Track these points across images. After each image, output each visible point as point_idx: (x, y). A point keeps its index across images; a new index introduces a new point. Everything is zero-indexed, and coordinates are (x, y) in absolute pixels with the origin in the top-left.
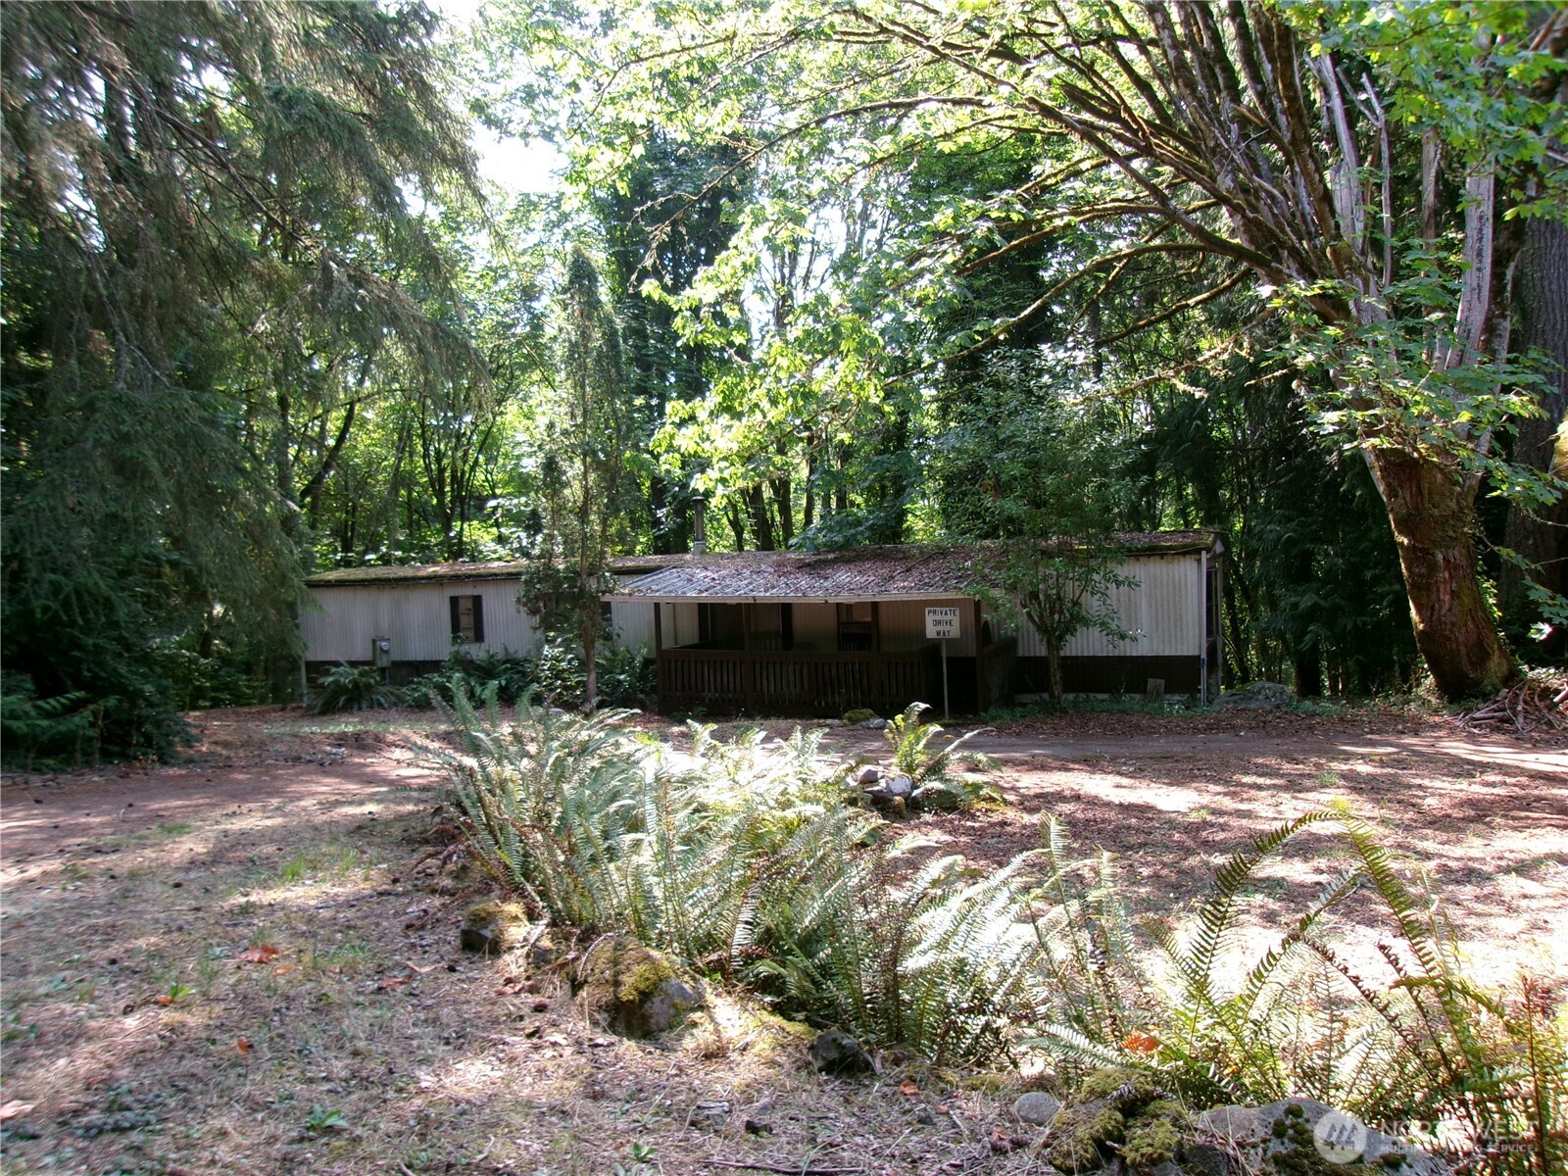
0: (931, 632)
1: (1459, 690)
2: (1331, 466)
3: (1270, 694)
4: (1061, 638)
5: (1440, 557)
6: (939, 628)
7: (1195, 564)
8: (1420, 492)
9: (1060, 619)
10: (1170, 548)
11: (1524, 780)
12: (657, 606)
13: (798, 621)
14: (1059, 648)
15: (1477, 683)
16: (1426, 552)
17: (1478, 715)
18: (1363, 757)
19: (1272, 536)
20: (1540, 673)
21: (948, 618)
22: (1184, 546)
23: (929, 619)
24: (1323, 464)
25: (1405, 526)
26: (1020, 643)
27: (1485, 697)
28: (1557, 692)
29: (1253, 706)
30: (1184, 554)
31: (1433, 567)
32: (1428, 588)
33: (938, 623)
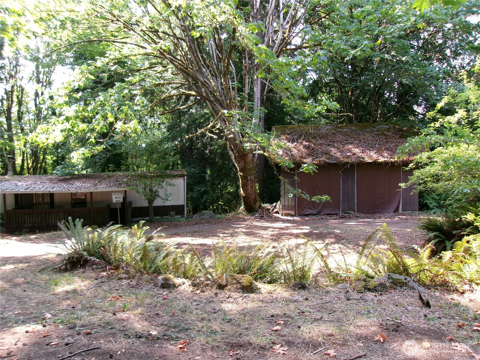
0: (114, 200)
1: (250, 210)
2: (207, 154)
3: (208, 213)
4: (153, 201)
5: (249, 178)
6: (117, 199)
7: (183, 180)
8: (245, 162)
9: (153, 196)
10: (176, 175)
11: (278, 229)
12: (4, 195)
13: (56, 199)
14: (152, 204)
15: (254, 208)
16: (246, 177)
17: (256, 216)
18: (241, 227)
19: (192, 172)
20: (265, 205)
21: (119, 196)
22: (180, 175)
23: (114, 197)
24: (205, 153)
25: (241, 170)
26: (133, 203)
27: (256, 211)
28: (270, 209)
29: (204, 217)
30: (180, 177)
31: (248, 181)
32: (246, 185)
33: (116, 198)
